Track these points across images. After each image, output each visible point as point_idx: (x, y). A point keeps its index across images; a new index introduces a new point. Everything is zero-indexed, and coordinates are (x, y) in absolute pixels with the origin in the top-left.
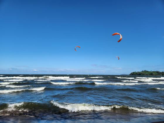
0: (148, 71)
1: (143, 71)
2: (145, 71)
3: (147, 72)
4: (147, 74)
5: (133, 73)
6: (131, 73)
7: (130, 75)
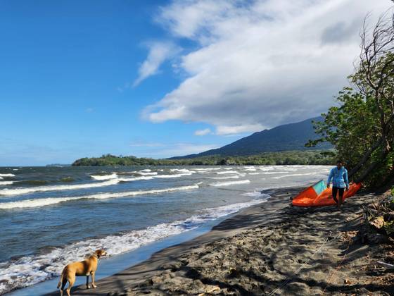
0: (114, 157)
1: (103, 156)
2: (108, 156)
3: (112, 158)
4: (112, 162)
5: (82, 160)
6: (77, 161)
7: (73, 165)
